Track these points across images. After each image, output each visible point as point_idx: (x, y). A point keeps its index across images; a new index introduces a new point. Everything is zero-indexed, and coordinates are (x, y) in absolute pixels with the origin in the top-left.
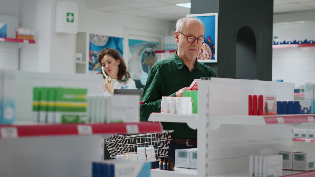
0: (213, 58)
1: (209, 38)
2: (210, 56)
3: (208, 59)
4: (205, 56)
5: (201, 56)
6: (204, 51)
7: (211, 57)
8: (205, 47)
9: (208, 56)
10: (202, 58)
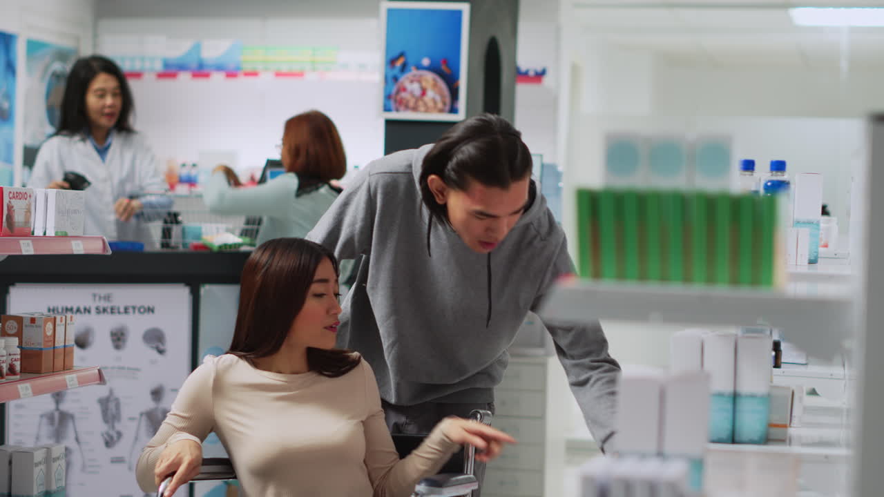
0: (453, 110)
1: (445, 62)
2: (444, 104)
3: (441, 111)
4: (431, 104)
5: (420, 103)
6: (430, 94)
7: (448, 108)
8: (431, 82)
9: (440, 105)
10: (422, 109)
